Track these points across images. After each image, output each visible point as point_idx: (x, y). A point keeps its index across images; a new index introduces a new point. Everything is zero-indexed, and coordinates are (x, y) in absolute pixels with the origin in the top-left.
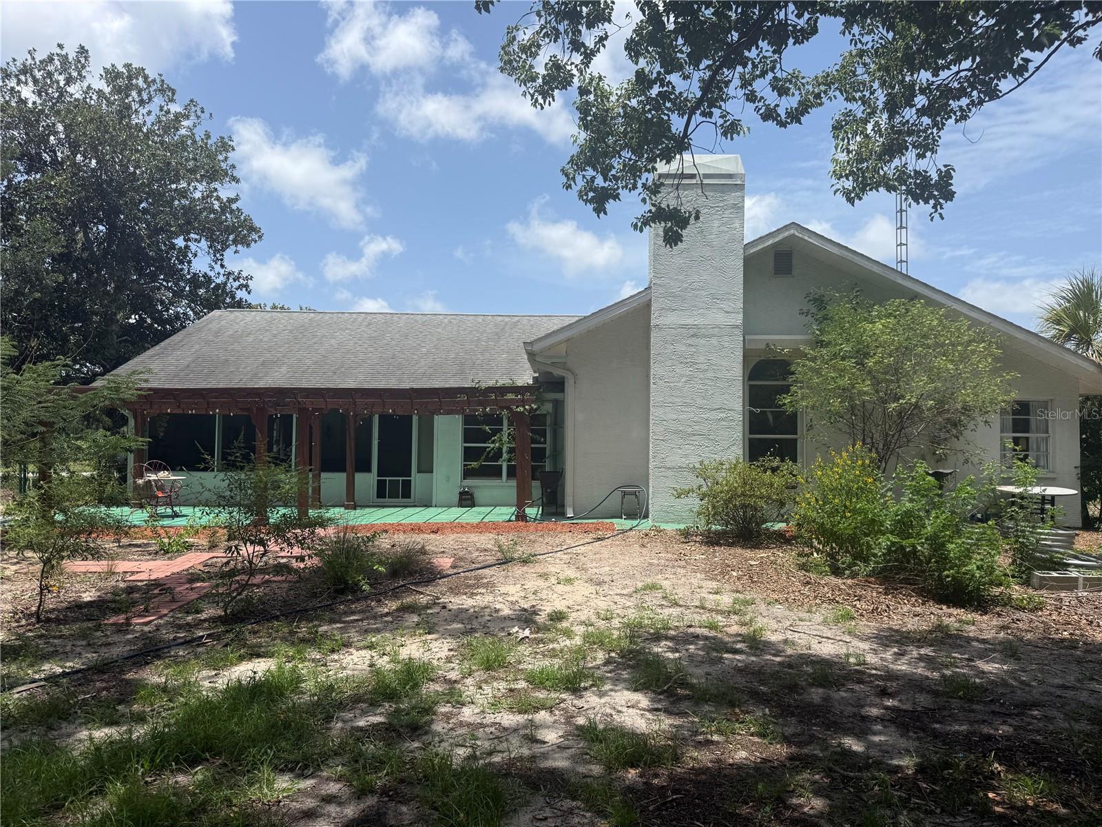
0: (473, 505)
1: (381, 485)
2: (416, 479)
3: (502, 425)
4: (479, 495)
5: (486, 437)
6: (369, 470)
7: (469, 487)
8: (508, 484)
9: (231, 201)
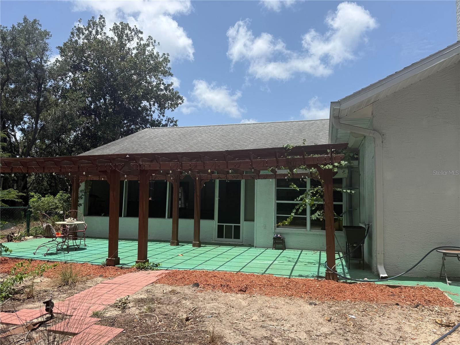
0: (284, 248)
1: (220, 228)
2: (244, 225)
3: (306, 187)
4: (289, 240)
5: (294, 195)
6: (212, 218)
7: (281, 234)
8: (311, 232)
9: (169, 85)
